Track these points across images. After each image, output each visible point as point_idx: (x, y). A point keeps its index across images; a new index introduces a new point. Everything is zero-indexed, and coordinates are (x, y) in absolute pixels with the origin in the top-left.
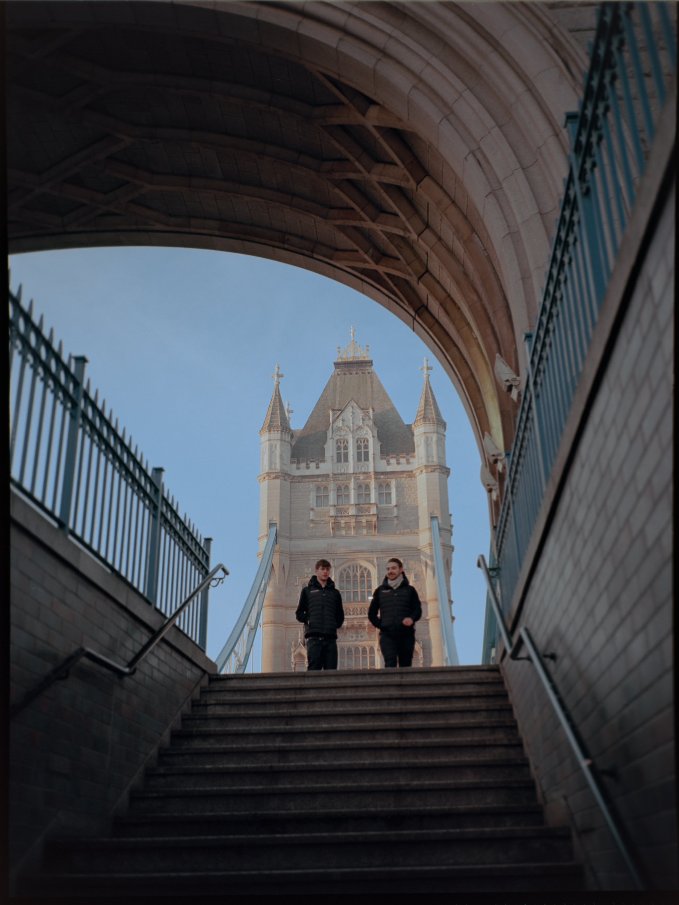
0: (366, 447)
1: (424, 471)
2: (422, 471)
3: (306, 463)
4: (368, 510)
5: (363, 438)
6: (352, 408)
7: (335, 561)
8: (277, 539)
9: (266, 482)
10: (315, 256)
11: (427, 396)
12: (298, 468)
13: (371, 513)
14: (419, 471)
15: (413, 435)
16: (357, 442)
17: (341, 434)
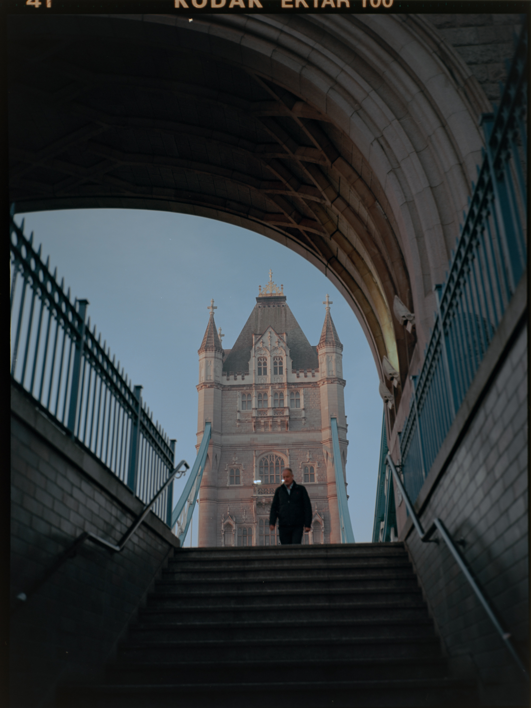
0: (281, 363)
1: (326, 382)
2: (324, 382)
3: (234, 375)
4: (283, 412)
5: (278, 357)
6: (270, 333)
7: (257, 452)
8: (212, 434)
9: (203, 390)
10: (250, 217)
11: (328, 324)
12: (228, 380)
13: (285, 414)
14: (322, 383)
15: (317, 354)
16: (274, 360)
17: (262, 353)
